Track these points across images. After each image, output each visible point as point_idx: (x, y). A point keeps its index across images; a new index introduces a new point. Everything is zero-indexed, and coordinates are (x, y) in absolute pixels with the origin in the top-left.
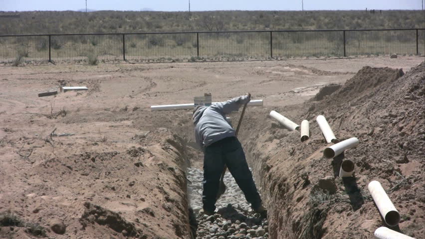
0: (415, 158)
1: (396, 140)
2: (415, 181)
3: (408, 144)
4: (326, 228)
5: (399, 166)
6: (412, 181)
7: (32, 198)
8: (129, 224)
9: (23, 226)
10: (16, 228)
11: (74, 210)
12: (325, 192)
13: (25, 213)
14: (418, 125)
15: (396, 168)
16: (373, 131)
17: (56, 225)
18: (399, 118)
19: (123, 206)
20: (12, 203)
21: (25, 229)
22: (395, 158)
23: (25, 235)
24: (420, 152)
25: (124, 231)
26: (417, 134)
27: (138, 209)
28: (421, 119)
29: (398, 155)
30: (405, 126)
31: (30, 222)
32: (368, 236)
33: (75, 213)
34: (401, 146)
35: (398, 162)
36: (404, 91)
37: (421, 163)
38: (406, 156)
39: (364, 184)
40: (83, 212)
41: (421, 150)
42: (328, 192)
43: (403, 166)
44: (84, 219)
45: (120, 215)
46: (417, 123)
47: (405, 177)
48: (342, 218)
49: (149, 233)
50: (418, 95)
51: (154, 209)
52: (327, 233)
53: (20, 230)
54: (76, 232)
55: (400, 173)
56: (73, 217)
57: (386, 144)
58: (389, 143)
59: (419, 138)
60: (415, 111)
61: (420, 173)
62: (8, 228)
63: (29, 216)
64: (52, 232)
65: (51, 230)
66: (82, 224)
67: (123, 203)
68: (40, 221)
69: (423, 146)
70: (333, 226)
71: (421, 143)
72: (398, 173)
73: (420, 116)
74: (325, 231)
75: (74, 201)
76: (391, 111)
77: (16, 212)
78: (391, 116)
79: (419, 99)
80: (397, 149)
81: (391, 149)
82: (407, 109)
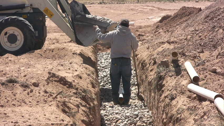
0: (207, 51)
1: (198, 42)
2: (207, 62)
3: (204, 44)
4: (164, 84)
5: (199, 54)
6: (206, 61)
7: (23, 69)
8: (70, 82)
9: (19, 83)
10: (15, 84)
11: (43, 75)
12: (164, 67)
13: (20, 77)
14: (208, 35)
15: (198, 55)
16: (187, 38)
17: (35, 83)
18: (199, 31)
19: (67, 73)
20: (14, 72)
21: (20, 84)
22: (197, 50)
23: (19, 87)
24: (209, 48)
25: (67, 86)
26: (208, 39)
27: (74, 75)
28: (210, 32)
29: (199, 49)
30: (202, 35)
31: (22, 81)
32: (184, 88)
33: (43, 77)
34: (200, 45)
35: (199, 52)
36: (202, 18)
37: (210, 53)
38: (202, 50)
39: (182, 63)
40: (47, 77)
41: (210, 47)
42: (165, 67)
43: (201, 54)
44: (48, 80)
45: (65, 78)
46: (208, 34)
47: (202, 60)
48: (172, 79)
49: (79, 87)
50: (209, 20)
51: (82, 76)
52: (165, 86)
53: (17, 85)
54: (44, 86)
55: (200, 57)
56: (43, 79)
57: (193, 44)
58: (195, 43)
59: (209, 41)
60: (207, 28)
61: (209, 57)
62: (12, 84)
63: (22, 78)
64: (33, 86)
65: (32, 85)
66: (47, 82)
67: (67, 72)
68: (27, 81)
69: (211, 45)
70: (167, 83)
71: (210, 43)
72: (199, 58)
73: (209, 30)
74: (164, 85)
75: (43, 71)
76: (195, 28)
77: (15, 76)
78: (195, 30)
79: (209, 22)
80: (198, 46)
81: (195, 46)
82: (203, 27)
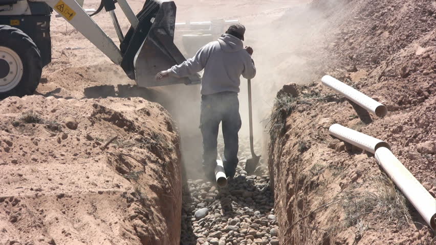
0: (362, 68)
1: (348, 53)
2: (362, 86)
3: (357, 56)
4: (290, 125)
5: (350, 74)
6: (360, 86)
7: (51, 100)
8: (130, 121)
9: (43, 123)
10: (37, 125)
11: (84, 110)
12: (289, 96)
13: (45, 112)
14: (365, 41)
15: (347, 75)
16: (329, 45)
17: (70, 123)
18: (349, 35)
19: (125, 106)
20: (34, 106)
21: (45, 125)
22: (346, 67)
23: (44, 130)
24: (367, 63)
25: (125, 127)
26: (364, 48)
27: (137, 109)
28: (368, 36)
29: (348, 65)
30: (355, 41)
31: (48, 120)
32: (323, 131)
33: (85, 112)
34: (351, 58)
35: (349, 71)
36: (353, 13)
37: (367, 71)
38: (355, 66)
39: (320, 89)
40: (92, 112)
41: (367, 61)
42: (291, 96)
43: (353, 74)
44: (93, 117)
45: (122, 114)
46: (364, 39)
47: (354, 83)
48: (303, 116)
49: (146, 129)
50: (365, 16)
51: (151, 110)
52: (291, 128)
53: (41, 126)
54: (86, 128)
55: (351, 79)
56: (84, 115)
57: (339, 56)
58: (342, 55)
59: (365, 52)
60: (363, 29)
61: (366, 79)
62: (31, 125)
63: (48, 115)
64: (67, 128)
65: (66, 126)
66: (91, 121)
67: (124, 105)
68: (57, 119)
69: (369, 58)
70: (295, 123)
71: (368, 55)
72: (348, 80)
73: (366, 33)
74: (289, 127)
75: (85, 103)
76: (343, 30)
77: (37, 111)
78: (343, 33)
79: (366, 19)
80: (348, 60)
81: (343, 60)
82: (356, 28)
